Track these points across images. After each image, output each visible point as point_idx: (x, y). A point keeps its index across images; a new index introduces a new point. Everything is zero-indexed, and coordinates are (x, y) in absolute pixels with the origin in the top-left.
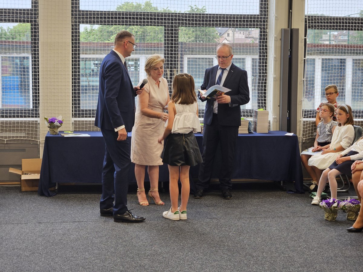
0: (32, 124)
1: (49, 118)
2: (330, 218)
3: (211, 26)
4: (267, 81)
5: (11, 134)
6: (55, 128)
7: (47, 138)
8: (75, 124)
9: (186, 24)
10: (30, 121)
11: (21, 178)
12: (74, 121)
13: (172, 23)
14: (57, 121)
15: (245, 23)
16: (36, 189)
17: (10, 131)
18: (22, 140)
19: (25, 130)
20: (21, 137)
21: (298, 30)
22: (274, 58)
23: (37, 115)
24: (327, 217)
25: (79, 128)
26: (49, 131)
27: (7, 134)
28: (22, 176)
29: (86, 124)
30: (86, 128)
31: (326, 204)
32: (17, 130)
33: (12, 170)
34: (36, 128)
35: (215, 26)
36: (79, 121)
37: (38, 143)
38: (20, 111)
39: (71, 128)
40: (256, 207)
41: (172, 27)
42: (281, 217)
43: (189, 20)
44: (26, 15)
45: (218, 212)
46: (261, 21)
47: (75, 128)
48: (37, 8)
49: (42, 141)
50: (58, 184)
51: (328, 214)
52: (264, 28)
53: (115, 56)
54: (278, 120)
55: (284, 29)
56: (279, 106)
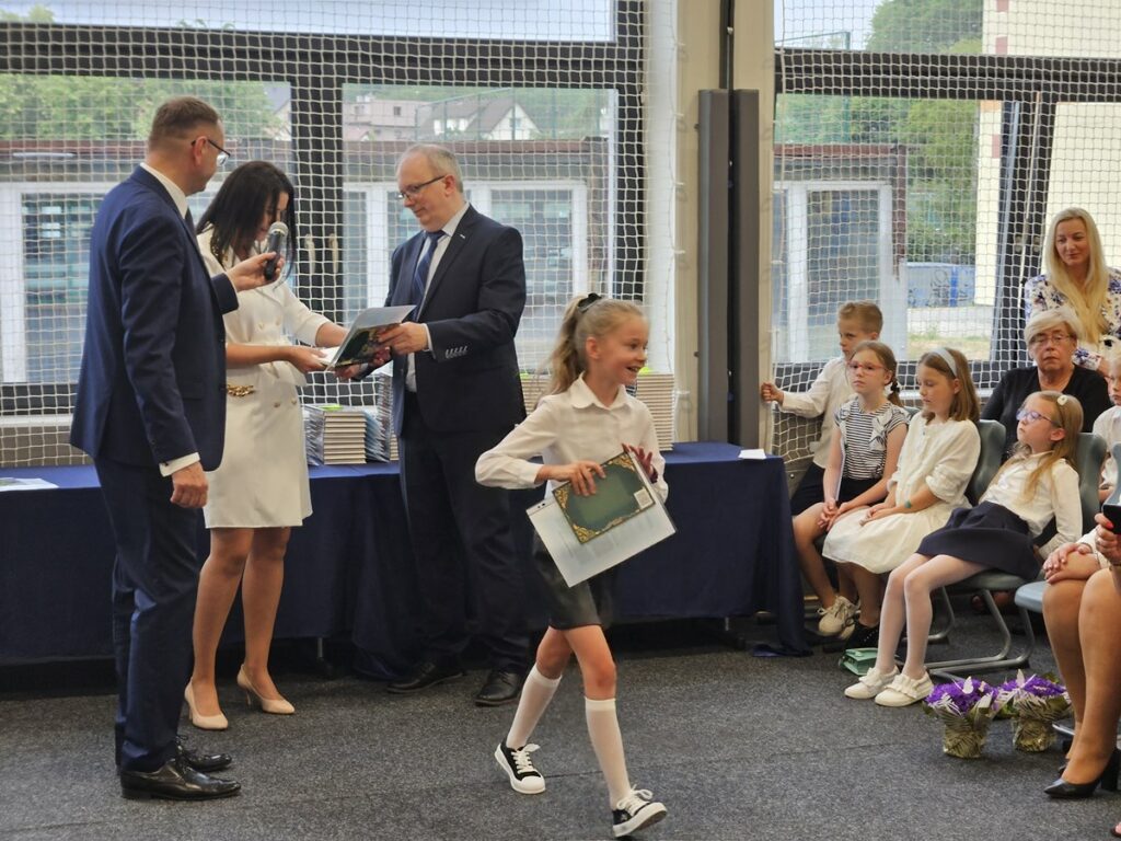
2: (965, 747)
3: (465, 82)
4: (645, 271)
9: (377, 72)
13: (316, 70)
15: (580, 72)
22: (677, 190)
24: (955, 747)
31: (953, 699)
35: (477, 82)
41: (316, 82)
43: (388, 60)
51: (957, 735)
52: (632, 89)
53: (154, 194)
54: (695, 405)
55: (711, 92)
56: (696, 355)
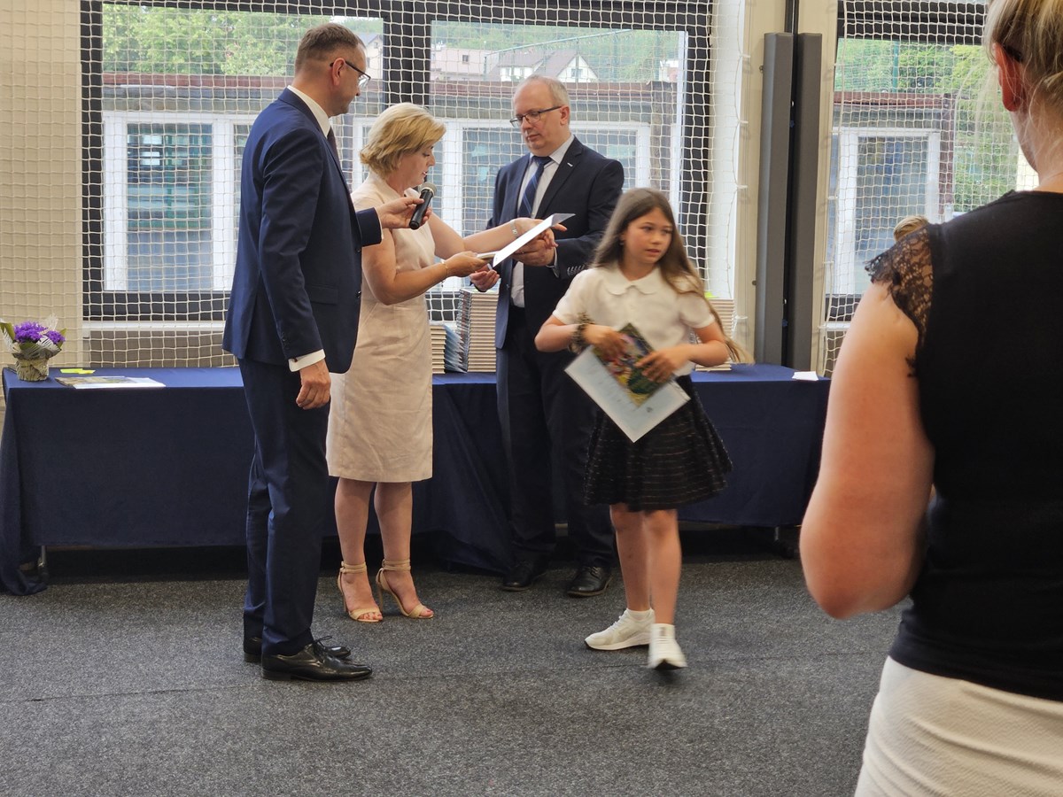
1: (17, 323)
3: (546, 21)
4: (709, 204)
6: (37, 358)
8: (95, 344)
9: (465, 10)
12: (92, 332)
13: (409, 6)
14: (47, 336)
15: (654, 14)
22: (741, 127)
25: (108, 356)
29: (133, 343)
30: (132, 355)
35: (557, 21)
36: (109, 334)
39: (82, 357)
41: (408, 19)
47: (95, 356)
52: (701, 32)
54: (752, 329)
55: (777, 35)
56: (754, 283)
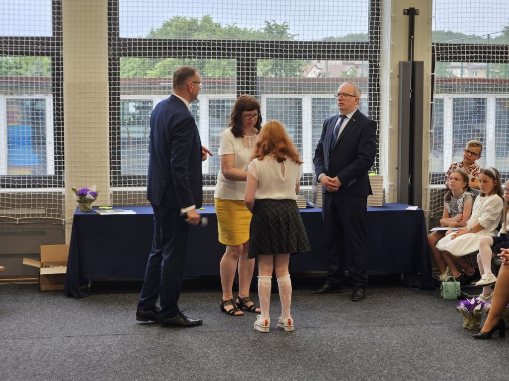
0: (55, 196)
1: (78, 189)
2: (471, 325)
3: (303, 58)
4: (380, 134)
5: (26, 211)
6: (87, 202)
7: (75, 216)
8: (115, 197)
9: (267, 55)
10: (51, 193)
11: (40, 272)
12: (113, 192)
13: (248, 55)
14: (90, 193)
15: (349, 54)
16: (62, 287)
17: (23, 206)
18: (41, 219)
19: (45, 205)
20: (39, 215)
21: (422, 63)
22: (390, 102)
23: (61, 184)
24: (468, 325)
25: (120, 201)
26: (78, 207)
27: (20, 211)
28: (41, 269)
29: (130, 196)
30: (130, 201)
31: (466, 306)
32: (34, 206)
33: (26, 262)
34: (60, 202)
35: (307, 59)
36: (120, 192)
37: (63, 223)
38: (37, 179)
39: (109, 202)
40: (367, 311)
41: (248, 60)
42: (403, 324)
43: (272, 51)
44: (45, 46)
45: (315, 318)
46: (371, 52)
47: (114, 201)
48: (61, 36)
49: (68, 220)
50: (92, 280)
51: (468, 320)
52: (375, 62)
54: (396, 188)
55: (403, 62)
56: (396, 168)
